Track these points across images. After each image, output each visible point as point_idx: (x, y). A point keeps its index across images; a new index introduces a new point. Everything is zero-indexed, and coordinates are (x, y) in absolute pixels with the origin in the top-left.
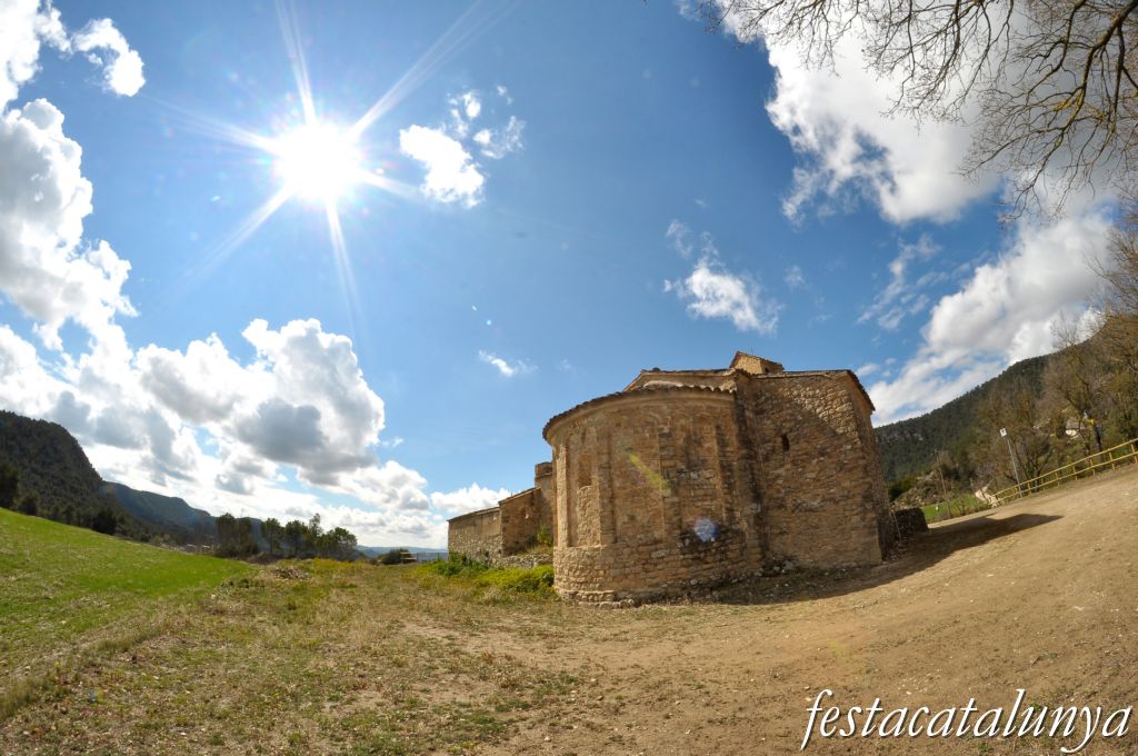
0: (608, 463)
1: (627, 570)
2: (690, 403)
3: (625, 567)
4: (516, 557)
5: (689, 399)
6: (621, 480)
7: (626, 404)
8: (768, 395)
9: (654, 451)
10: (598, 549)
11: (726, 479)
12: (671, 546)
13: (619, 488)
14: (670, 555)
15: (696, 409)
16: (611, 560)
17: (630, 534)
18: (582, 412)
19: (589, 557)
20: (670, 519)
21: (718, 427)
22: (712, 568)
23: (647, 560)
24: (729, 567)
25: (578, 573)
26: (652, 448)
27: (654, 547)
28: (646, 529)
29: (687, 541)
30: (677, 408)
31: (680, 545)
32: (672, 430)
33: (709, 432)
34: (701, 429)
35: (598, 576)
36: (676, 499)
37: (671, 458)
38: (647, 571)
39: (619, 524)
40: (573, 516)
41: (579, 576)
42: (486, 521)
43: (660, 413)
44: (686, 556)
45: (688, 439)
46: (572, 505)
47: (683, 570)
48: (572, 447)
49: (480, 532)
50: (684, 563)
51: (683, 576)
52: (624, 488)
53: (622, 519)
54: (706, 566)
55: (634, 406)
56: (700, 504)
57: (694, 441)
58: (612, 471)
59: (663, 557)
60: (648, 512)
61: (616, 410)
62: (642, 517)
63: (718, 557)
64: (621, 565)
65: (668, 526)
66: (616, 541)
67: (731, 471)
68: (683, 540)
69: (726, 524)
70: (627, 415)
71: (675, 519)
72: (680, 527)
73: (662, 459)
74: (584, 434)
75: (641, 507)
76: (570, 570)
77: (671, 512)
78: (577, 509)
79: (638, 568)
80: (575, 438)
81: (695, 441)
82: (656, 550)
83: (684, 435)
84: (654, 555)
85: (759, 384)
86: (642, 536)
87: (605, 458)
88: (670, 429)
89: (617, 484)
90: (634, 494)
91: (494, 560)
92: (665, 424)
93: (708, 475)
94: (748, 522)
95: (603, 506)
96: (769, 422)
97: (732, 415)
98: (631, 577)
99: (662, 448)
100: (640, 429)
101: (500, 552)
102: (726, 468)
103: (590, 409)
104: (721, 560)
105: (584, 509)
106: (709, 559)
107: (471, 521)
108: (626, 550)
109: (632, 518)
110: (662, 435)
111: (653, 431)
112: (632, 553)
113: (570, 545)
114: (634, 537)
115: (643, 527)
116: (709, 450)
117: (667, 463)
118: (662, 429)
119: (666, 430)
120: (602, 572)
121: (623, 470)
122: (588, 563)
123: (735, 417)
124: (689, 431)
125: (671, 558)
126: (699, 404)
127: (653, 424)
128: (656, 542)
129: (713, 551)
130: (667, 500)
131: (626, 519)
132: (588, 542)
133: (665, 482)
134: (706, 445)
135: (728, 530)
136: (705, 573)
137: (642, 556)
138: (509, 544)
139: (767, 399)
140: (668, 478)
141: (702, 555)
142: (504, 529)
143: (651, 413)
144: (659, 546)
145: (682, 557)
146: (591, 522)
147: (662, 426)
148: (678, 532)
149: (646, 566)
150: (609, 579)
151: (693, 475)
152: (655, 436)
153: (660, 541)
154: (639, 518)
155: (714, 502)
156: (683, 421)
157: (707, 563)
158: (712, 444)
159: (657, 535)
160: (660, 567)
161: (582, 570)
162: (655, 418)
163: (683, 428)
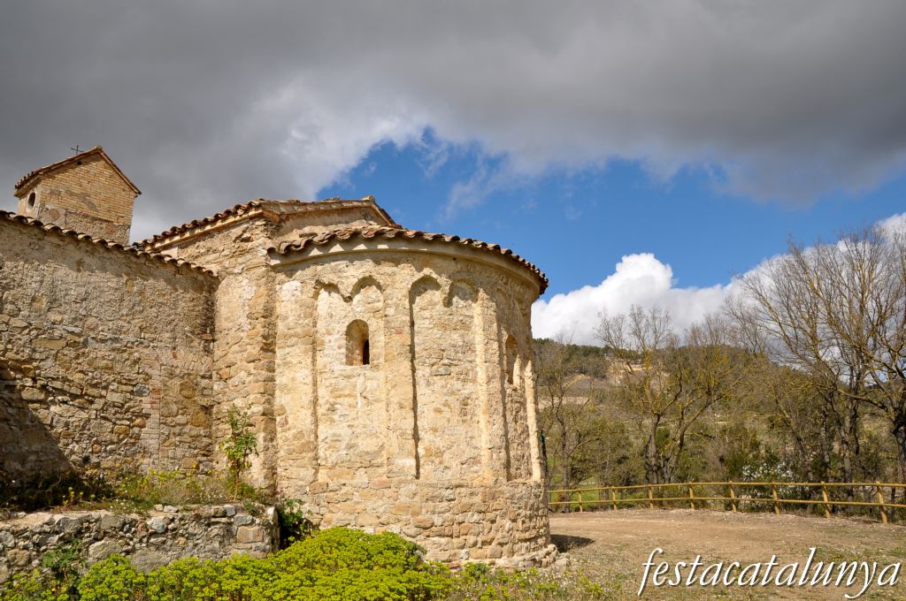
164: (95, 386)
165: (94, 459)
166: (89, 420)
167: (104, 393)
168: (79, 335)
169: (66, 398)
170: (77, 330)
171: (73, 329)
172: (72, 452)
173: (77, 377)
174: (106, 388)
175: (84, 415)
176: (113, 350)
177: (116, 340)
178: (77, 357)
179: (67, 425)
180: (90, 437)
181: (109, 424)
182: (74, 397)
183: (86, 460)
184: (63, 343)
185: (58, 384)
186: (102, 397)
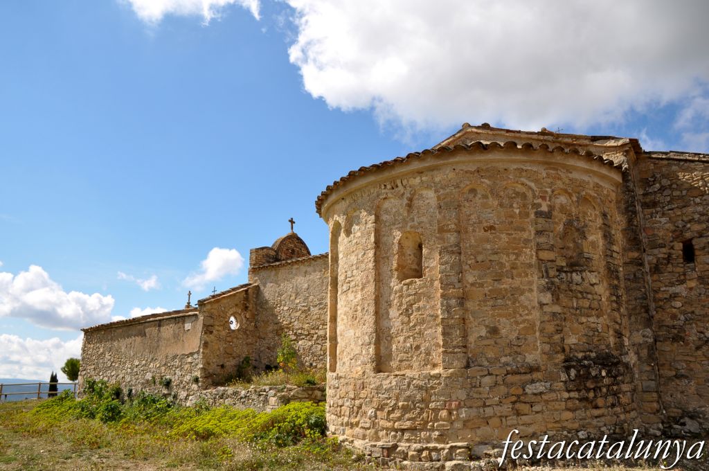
0: (458, 245)
1: (489, 411)
2: (575, 175)
3: (485, 405)
4: (230, 390)
5: (575, 169)
6: (476, 272)
7: (492, 161)
8: (665, 182)
9: (525, 235)
10: (438, 376)
11: (614, 289)
12: (551, 378)
13: (472, 285)
14: (551, 390)
15: (582, 185)
16: (462, 395)
17: (491, 355)
18: (416, 165)
19: (420, 388)
20: (550, 337)
21: (604, 215)
22: (603, 415)
23: (518, 396)
24: (622, 417)
25: (397, 414)
26: (523, 230)
27: (528, 377)
28: (515, 348)
29: (573, 372)
30: (560, 179)
31: (564, 377)
32: (551, 208)
33: (593, 218)
34: (585, 213)
35: (436, 420)
36: (557, 309)
37: (551, 248)
38: (518, 414)
39: (472, 339)
40: (385, 323)
41: (399, 419)
42: (168, 331)
43: (536, 181)
44: (573, 394)
45: (569, 224)
46: (384, 305)
47: (568, 415)
48: (384, 217)
49: (154, 349)
50: (570, 404)
51: (570, 425)
52: (482, 285)
53: (478, 332)
54: (596, 412)
55: (501, 166)
56: (584, 320)
57: (575, 228)
58: (463, 257)
59: (541, 393)
60: (517, 323)
61: (473, 168)
62: (508, 330)
63: (610, 399)
64: (480, 403)
65: (547, 347)
66: (468, 366)
67: (618, 278)
68: (567, 369)
69: (615, 353)
70: (489, 178)
71: (557, 337)
72: (564, 350)
73: (539, 248)
74: (411, 200)
75: (508, 316)
76: (380, 408)
77: (550, 328)
78: (393, 313)
79: (506, 408)
80: (394, 205)
81: (578, 230)
82: (533, 381)
83: (564, 218)
84: (530, 389)
85: (652, 166)
86: (509, 359)
87: (452, 238)
88: (549, 206)
89: (470, 279)
90: (496, 295)
91: (183, 394)
92: (544, 198)
93: (594, 281)
94: (637, 353)
95: (448, 309)
96: (663, 220)
97: (618, 202)
98: (495, 421)
99: (539, 233)
100: (506, 201)
101: (196, 380)
102: (611, 272)
103: (430, 162)
104: (613, 406)
105: (407, 313)
106: (600, 402)
107: (134, 330)
108: (487, 380)
109: (494, 331)
110: (539, 214)
111: (524, 206)
112: (496, 384)
113: (378, 370)
114: (497, 359)
115: (510, 345)
116: (593, 244)
117: (545, 255)
118: (540, 205)
119: (544, 208)
120: (444, 413)
121: (480, 258)
122: (418, 397)
123: (623, 206)
124: (570, 215)
125: (553, 395)
126: (586, 178)
127: (524, 196)
128: (532, 369)
129: (604, 390)
130: (546, 309)
131: (483, 332)
132: (415, 365)
133: (544, 281)
134: (591, 238)
135: (618, 363)
136: (595, 422)
137: (513, 391)
138: (213, 368)
139: (662, 189)
140: (548, 277)
141: (591, 395)
142: (206, 345)
143: (523, 180)
144: (536, 375)
145: (566, 395)
146: (420, 333)
147: (540, 201)
148: (561, 357)
149: (518, 406)
150: (458, 425)
151: (576, 277)
152: (527, 215)
153: (537, 369)
154: (503, 332)
155: (601, 320)
156: (563, 199)
157: (596, 407)
158: (596, 237)
159: (531, 358)
160: (536, 408)
161: (405, 409)
162: (530, 188)
163: (563, 209)
164: (313, 329)
165: (314, 364)
166: (312, 345)
167: (317, 331)
168: (306, 306)
169: (304, 337)
170: (305, 304)
171: (303, 305)
172: (306, 361)
173: (306, 326)
174: (318, 329)
175: (310, 343)
176: (320, 309)
177: (320, 304)
178: (306, 317)
179: (304, 349)
180: (312, 353)
181: (320, 346)
182: (306, 335)
183: (311, 364)
184: (301, 312)
185: (299, 331)
186: (316, 333)
